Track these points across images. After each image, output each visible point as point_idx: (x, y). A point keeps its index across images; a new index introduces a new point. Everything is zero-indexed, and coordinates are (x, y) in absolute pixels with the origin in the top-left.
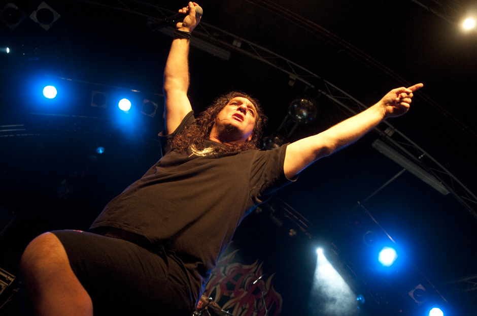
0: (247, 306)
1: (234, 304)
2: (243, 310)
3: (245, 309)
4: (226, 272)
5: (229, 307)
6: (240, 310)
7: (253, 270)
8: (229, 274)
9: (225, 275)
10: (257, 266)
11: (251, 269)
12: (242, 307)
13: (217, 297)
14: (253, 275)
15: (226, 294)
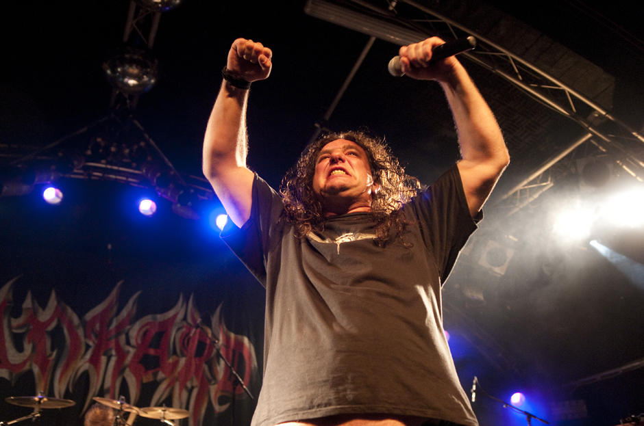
0: (196, 383)
1: (168, 390)
2: (190, 392)
3: (193, 388)
4: (133, 341)
5: (163, 398)
6: (185, 394)
7: (180, 316)
8: (139, 342)
9: (133, 347)
10: (185, 306)
11: (175, 316)
12: (186, 387)
13: (134, 391)
14: (185, 324)
15: (147, 378)
